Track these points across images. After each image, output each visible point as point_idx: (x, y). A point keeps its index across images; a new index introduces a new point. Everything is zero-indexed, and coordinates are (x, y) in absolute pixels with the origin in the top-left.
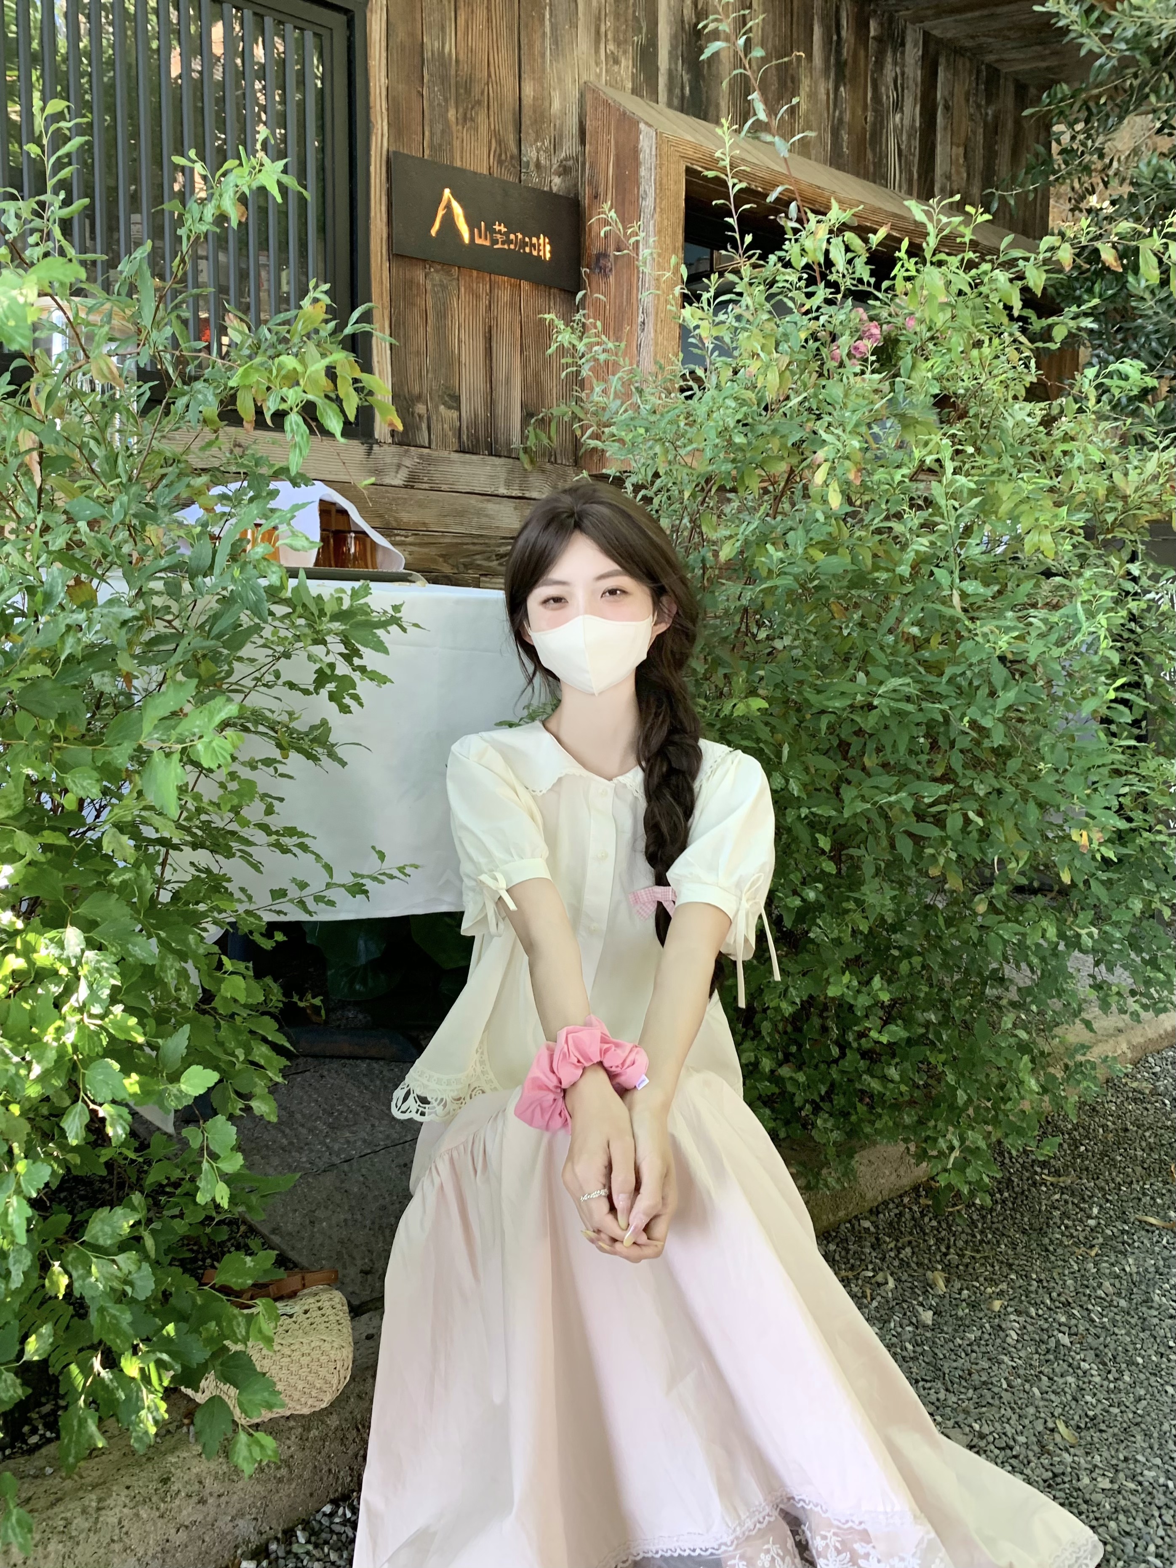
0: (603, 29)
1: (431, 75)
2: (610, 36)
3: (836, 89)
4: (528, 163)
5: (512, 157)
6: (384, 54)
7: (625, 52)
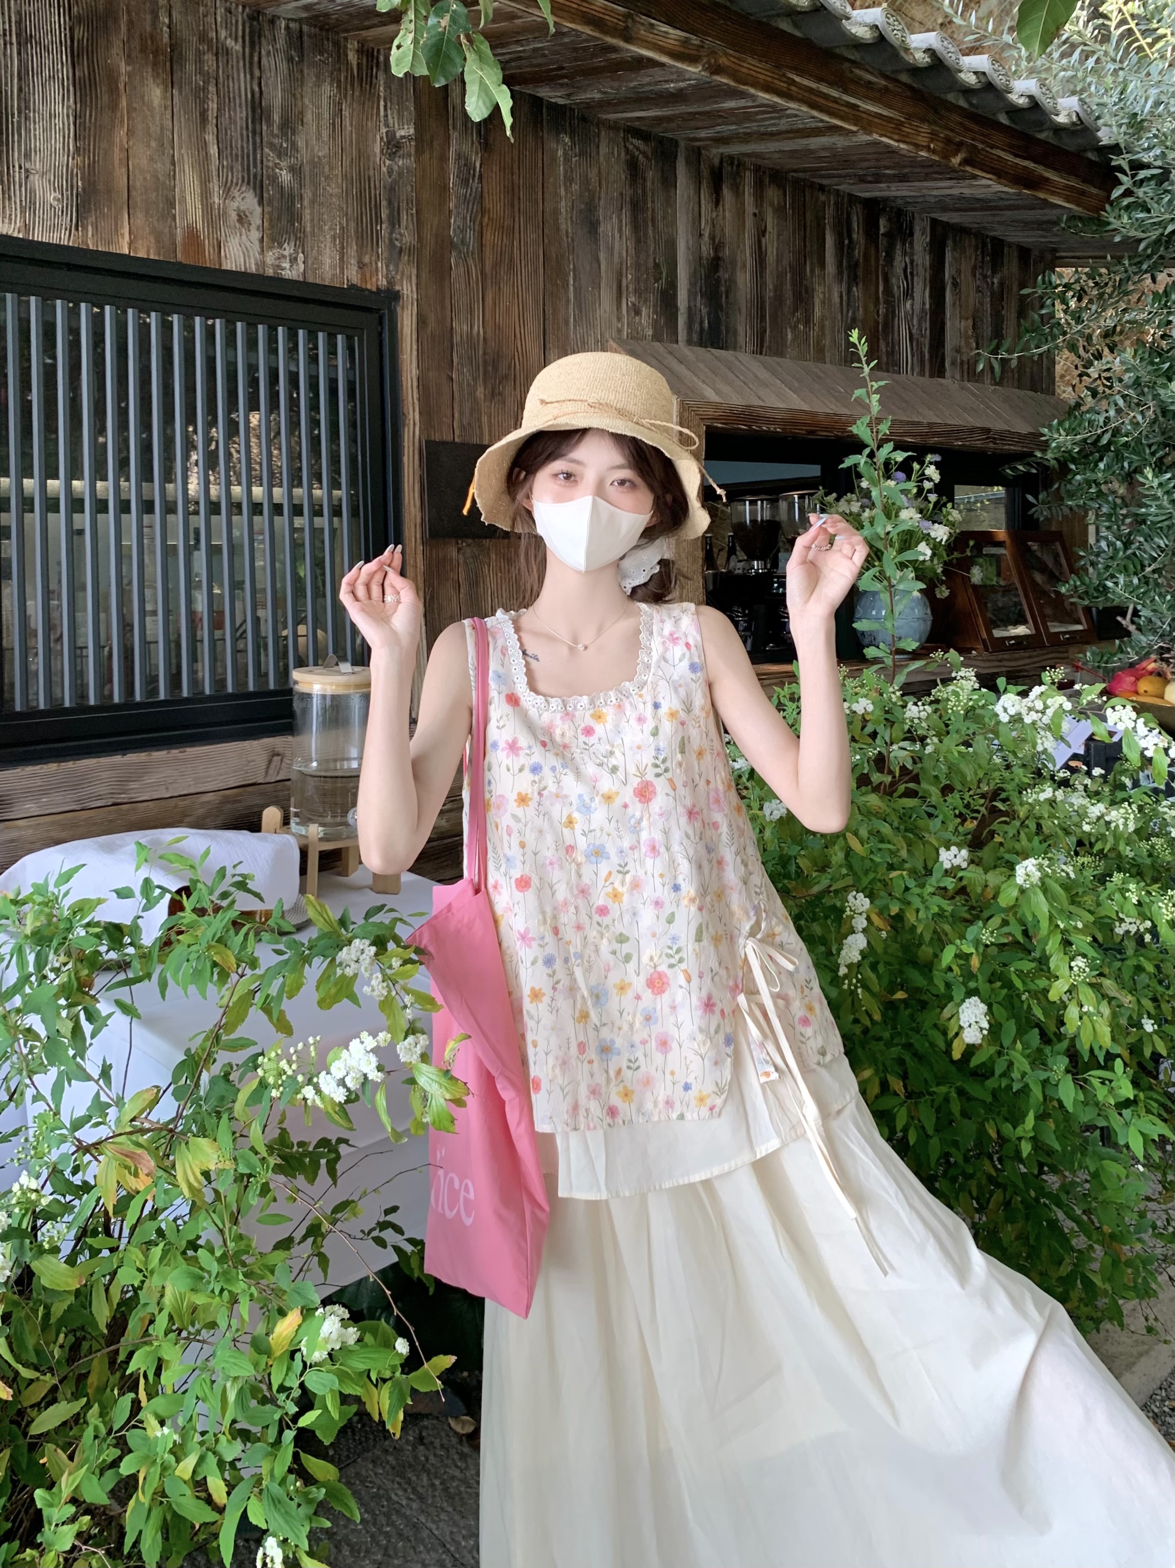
0: (624, 282)
1: (461, 357)
2: (631, 288)
3: (849, 291)
6: (415, 347)
7: (645, 301)
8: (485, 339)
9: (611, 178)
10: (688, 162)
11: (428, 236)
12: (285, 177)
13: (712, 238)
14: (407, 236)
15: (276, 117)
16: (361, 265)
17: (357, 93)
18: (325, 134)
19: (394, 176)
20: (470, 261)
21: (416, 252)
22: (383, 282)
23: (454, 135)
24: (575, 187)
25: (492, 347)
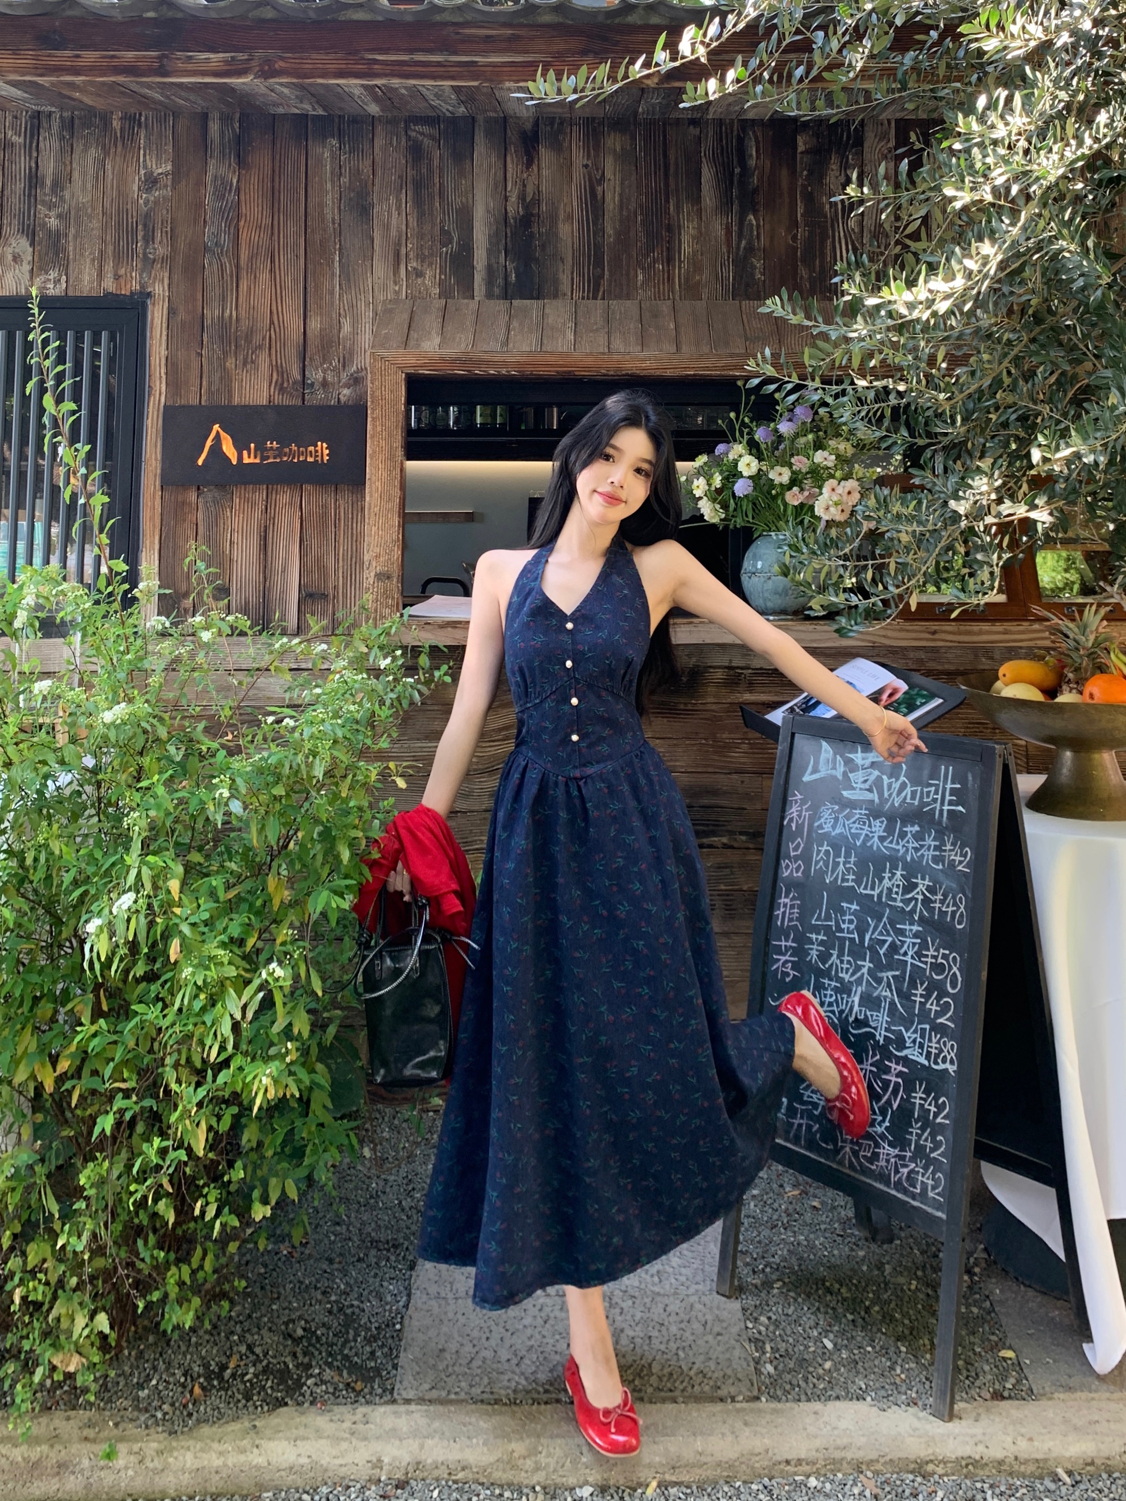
0: (403, 251)
1: (211, 337)
2: (411, 255)
3: (742, 220)
4: (312, 384)
5: (295, 383)
6: (165, 333)
7: (430, 264)
8: (238, 320)
9: (388, 165)
10: (488, 133)
11: (181, 245)
12: (53, 222)
13: (522, 197)
14: (160, 249)
15: (48, 182)
16: (117, 277)
17: (119, 149)
18: (89, 186)
19: (151, 204)
20: (225, 260)
21: (169, 261)
22: (136, 286)
23: (212, 164)
24: (345, 180)
25: (245, 324)
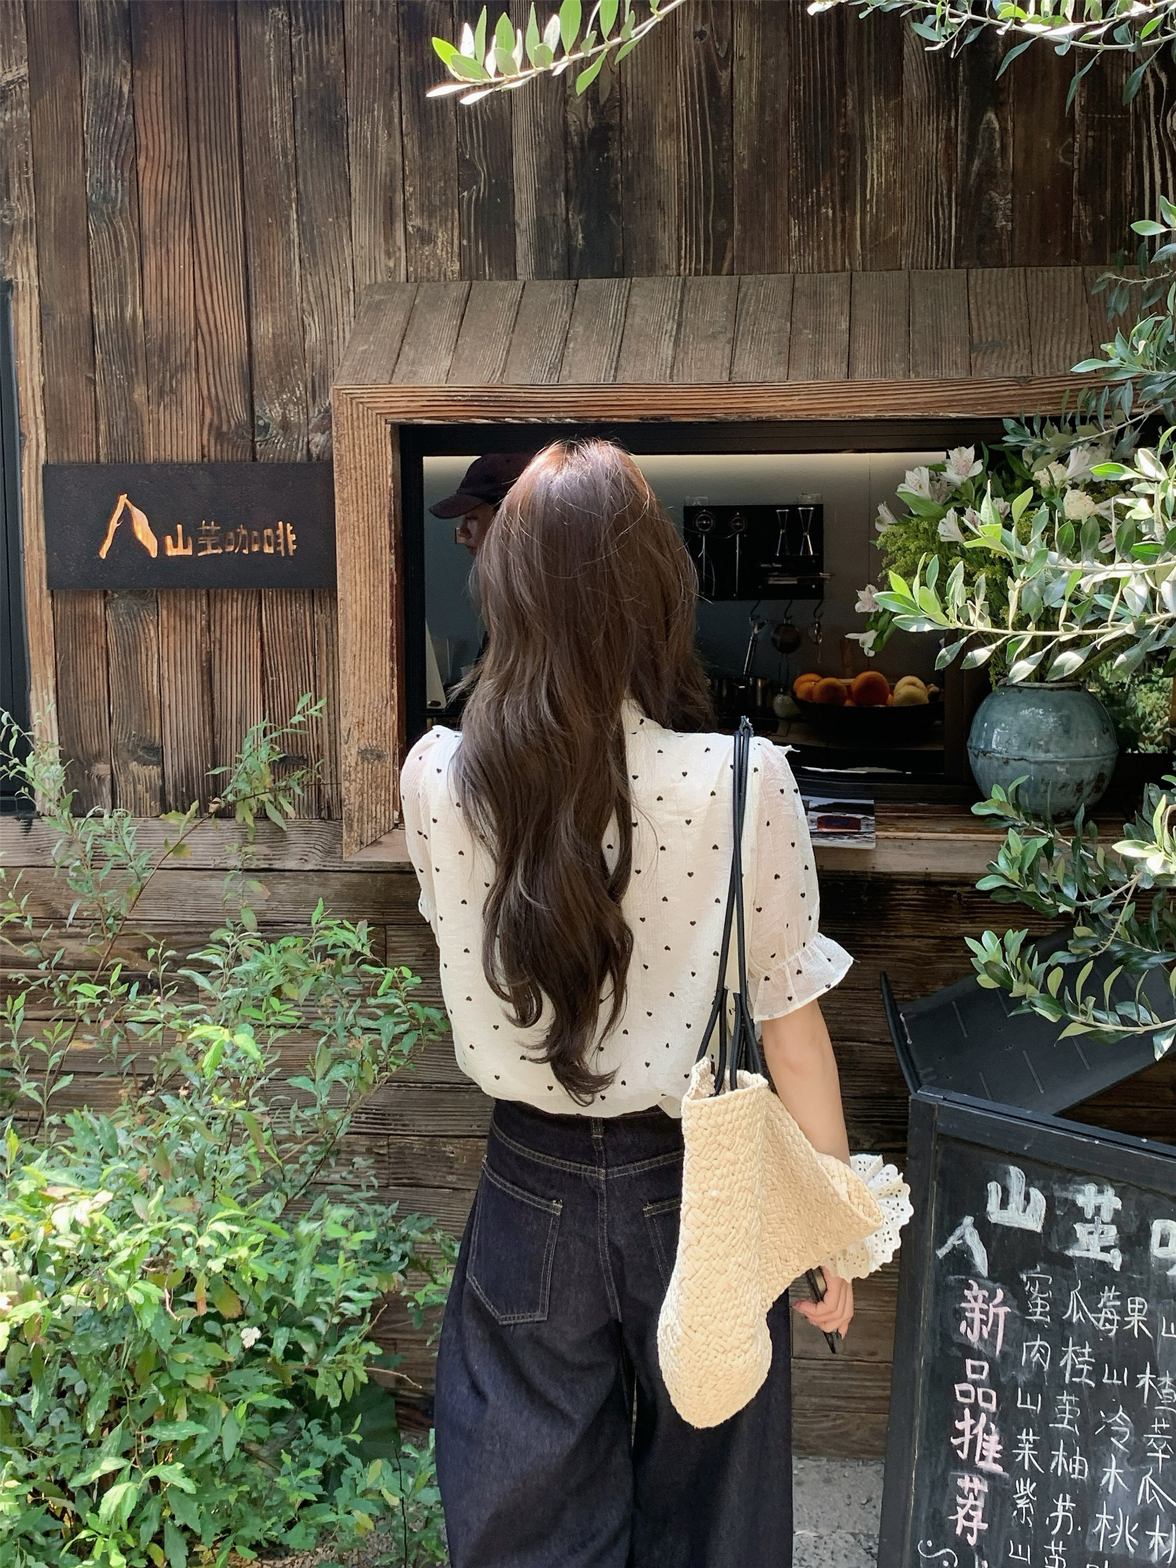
0: (399, 199)
1: (106, 353)
2: (413, 207)
4: (266, 427)
5: (238, 426)
6: (37, 347)
7: (444, 221)
8: (145, 323)
9: (370, 49)
11: (52, 201)
13: (592, 96)
14: (20, 209)
20: (119, 224)
21: (35, 226)
23: (89, 59)
24: (300, 79)
25: (157, 328)
